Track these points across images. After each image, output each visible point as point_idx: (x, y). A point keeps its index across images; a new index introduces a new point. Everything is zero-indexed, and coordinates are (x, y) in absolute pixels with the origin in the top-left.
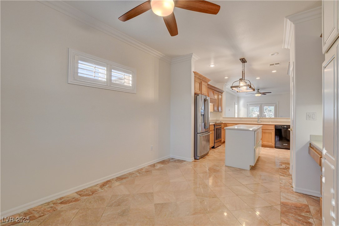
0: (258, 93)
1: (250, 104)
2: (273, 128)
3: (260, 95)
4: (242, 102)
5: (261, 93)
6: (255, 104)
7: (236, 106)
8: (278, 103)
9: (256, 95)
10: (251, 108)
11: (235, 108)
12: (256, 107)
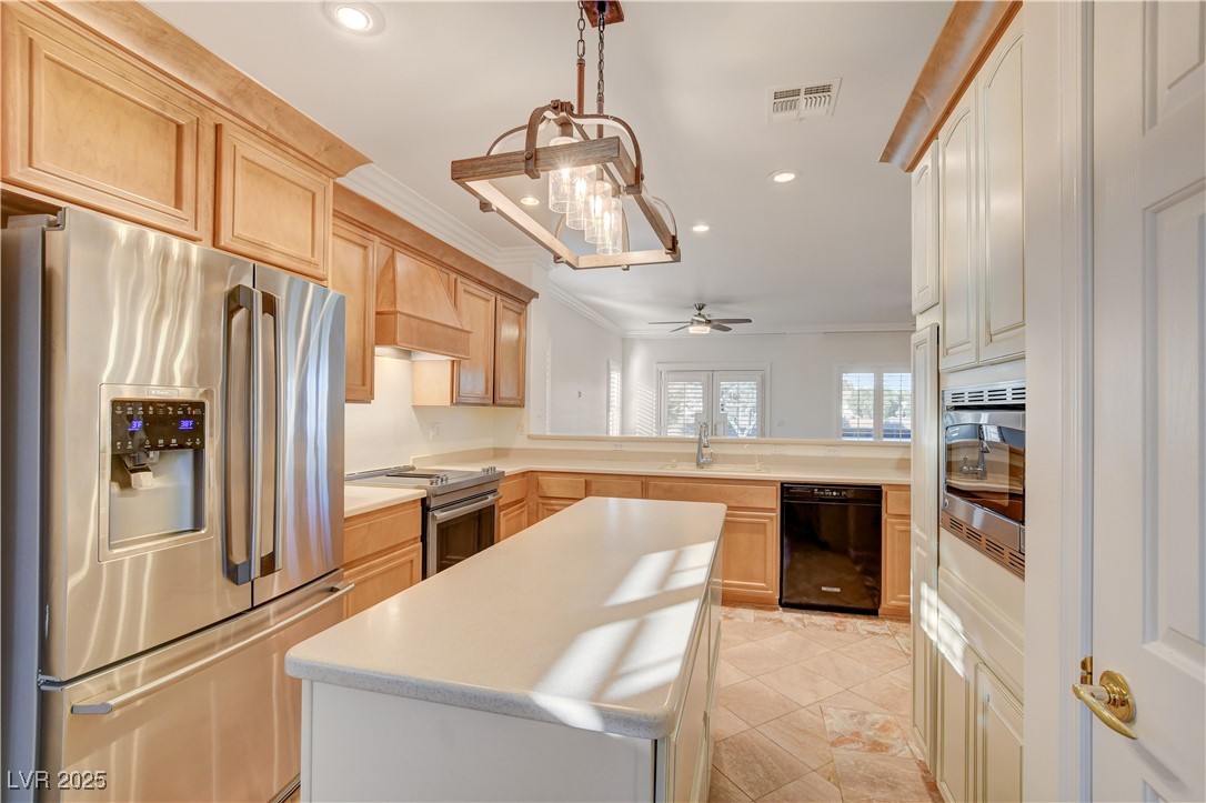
0: (699, 322)
1: (669, 372)
2: (773, 501)
3: (707, 329)
4: (638, 363)
5: (710, 321)
6: (686, 374)
7: (616, 377)
8: (768, 370)
9: (693, 330)
10: (674, 387)
11: (608, 387)
12: (691, 381)
